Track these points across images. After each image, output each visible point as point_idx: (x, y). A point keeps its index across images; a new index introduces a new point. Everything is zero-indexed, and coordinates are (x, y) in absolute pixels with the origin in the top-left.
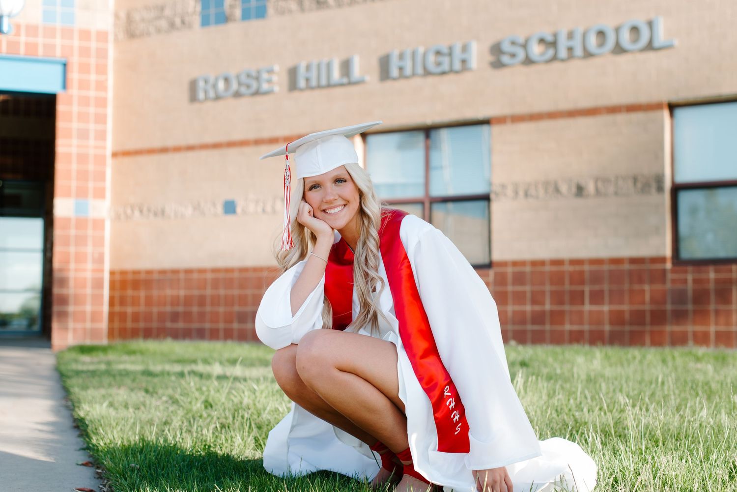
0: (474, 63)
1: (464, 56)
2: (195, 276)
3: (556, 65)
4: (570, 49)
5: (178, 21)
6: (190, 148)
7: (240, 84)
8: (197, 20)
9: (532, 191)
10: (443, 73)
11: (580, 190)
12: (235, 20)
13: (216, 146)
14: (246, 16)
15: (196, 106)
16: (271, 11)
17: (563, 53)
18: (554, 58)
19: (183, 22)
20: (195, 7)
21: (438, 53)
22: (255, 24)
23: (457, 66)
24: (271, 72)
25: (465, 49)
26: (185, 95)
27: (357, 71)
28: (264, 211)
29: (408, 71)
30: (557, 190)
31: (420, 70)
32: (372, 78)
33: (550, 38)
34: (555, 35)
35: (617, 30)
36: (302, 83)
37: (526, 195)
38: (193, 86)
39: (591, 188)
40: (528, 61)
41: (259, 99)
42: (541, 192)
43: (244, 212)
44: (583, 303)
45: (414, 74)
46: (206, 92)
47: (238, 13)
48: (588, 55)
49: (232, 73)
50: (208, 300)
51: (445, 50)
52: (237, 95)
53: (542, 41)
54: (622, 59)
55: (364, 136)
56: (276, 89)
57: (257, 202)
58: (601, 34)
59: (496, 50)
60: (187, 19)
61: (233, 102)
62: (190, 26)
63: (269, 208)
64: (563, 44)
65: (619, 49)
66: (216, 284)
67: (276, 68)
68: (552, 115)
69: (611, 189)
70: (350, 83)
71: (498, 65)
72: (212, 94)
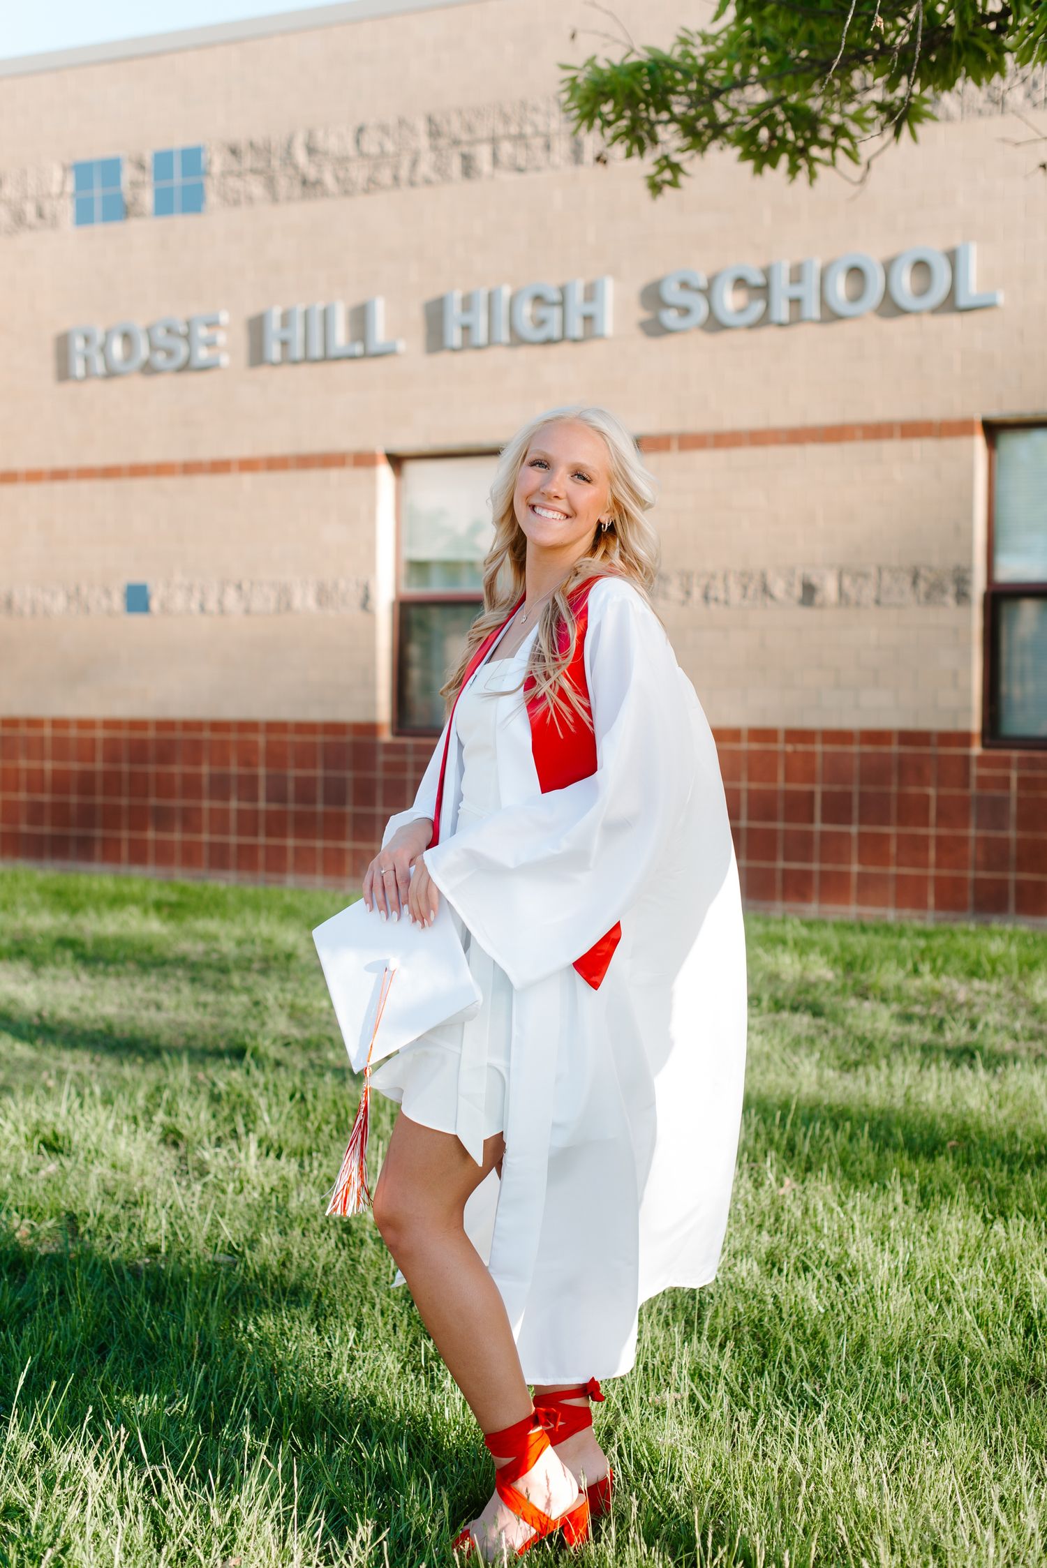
0: (608, 324)
1: (589, 309)
2: (73, 733)
3: (768, 335)
4: (796, 302)
5: (30, 210)
6: (59, 475)
7: (153, 348)
8: (67, 210)
9: (718, 591)
10: (549, 342)
11: (809, 592)
12: (140, 215)
13: (110, 473)
14: (164, 206)
15: (69, 387)
16: (212, 198)
17: (782, 311)
18: (764, 320)
19: (40, 215)
20: (63, 183)
21: (538, 299)
22: (180, 223)
23: (576, 329)
24: (212, 324)
25: (591, 293)
26: (49, 367)
27: (380, 334)
28: (202, 608)
29: (481, 336)
30: (765, 590)
31: (504, 335)
32: (410, 345)
33: (757, 279)
34: (767, 272)
35: (888, 266)
36: (274, 352)
37: (706, 597)
38: (63, 344)
39: (829, 588)
40: (714, 324)
41: (191, 379)
42: (735, 592)
43: (165, 609)
44: (811, 820)
45: (491, 342)
46: (87, 360)
47: (147, 198)
48: (830, 316)
49: (139, 325)
50: (99, 783)
51: (555, 296)
52: (148, 369)
53: (740, 282)
54: (896, 326)
55: (396, 461)
56: (225, 360)
57: (190, 589)
58: (856, 272)
59: (653, 296)
60: (47, 210)
61: (139, 383)
62: (54, 223)
63: (212, 605)
64: (782, 289)
65: (890, 308)
66: (113, 750)
67: (224, 317)
68: (758, 438)
69: (869, 593)
70: (366, 355)
71: (655, 329)
72: (99, 367)
